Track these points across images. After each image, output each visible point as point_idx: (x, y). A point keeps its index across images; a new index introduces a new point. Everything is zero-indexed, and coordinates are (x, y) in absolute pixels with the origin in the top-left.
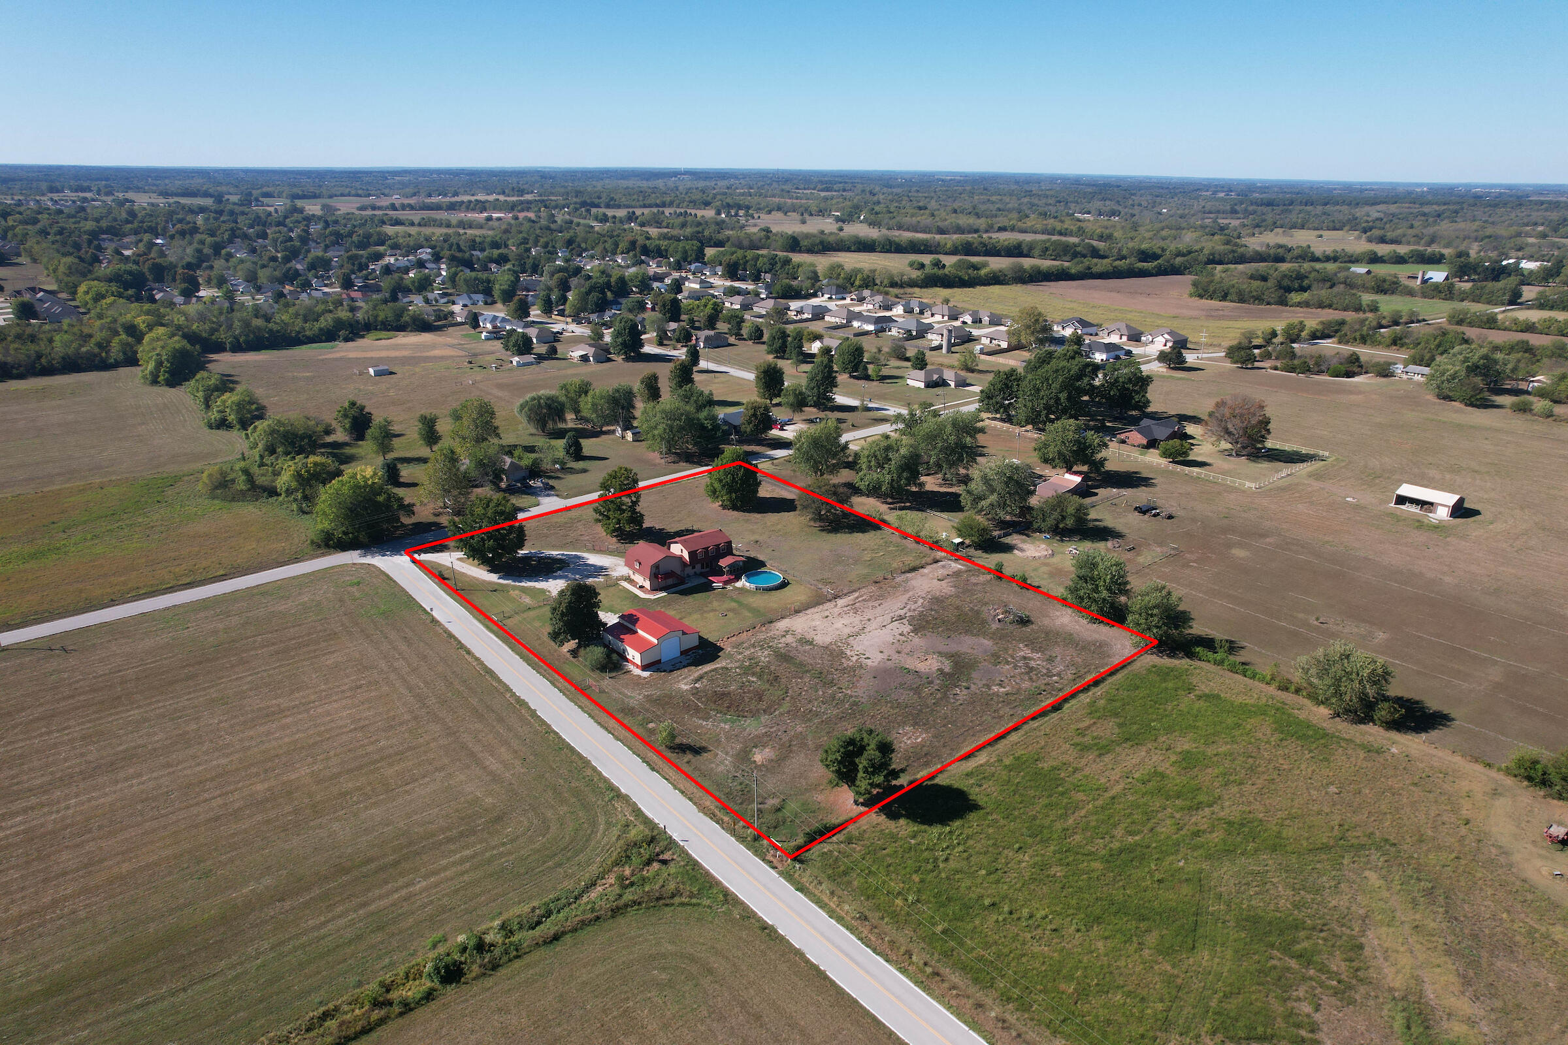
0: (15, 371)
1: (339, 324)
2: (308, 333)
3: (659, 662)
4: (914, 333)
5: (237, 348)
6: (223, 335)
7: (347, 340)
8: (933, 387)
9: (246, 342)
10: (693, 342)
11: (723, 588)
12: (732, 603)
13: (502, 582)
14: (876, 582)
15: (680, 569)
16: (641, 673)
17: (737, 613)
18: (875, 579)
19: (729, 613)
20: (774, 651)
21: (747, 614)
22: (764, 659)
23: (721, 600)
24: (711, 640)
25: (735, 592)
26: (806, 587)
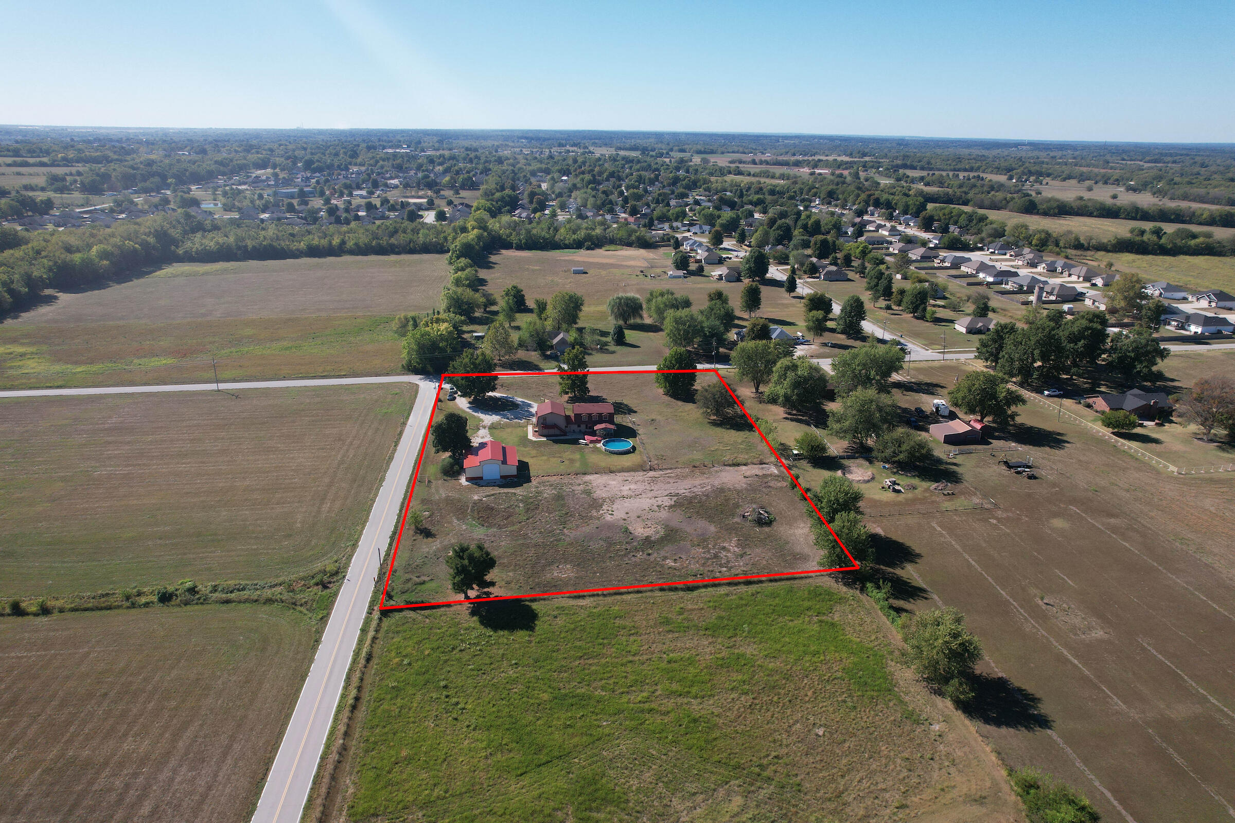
0: (397, 250)
1: (588, 238)
2: (567, 242)
3: (481, 478)
4: (1025, 288)
5: (520, 247)
6: (514, 239)
7: (588, 249)
8: (974, 333)
9: (526, 244)
10: (817, 275)
11: (587, 444)
12: (577, 456)
13: (467, 410)
14: (694, 467)
15: (563, 424)
16: (464, 482)
17: (572, 463)
18: (696, 465)
19: (567, 462)
20: (559, 492)
21: (577, 465)
22: (546, 495)
23: (574, 452)
24: (533, 474)
25: (591, 449)
26: (642, 458)
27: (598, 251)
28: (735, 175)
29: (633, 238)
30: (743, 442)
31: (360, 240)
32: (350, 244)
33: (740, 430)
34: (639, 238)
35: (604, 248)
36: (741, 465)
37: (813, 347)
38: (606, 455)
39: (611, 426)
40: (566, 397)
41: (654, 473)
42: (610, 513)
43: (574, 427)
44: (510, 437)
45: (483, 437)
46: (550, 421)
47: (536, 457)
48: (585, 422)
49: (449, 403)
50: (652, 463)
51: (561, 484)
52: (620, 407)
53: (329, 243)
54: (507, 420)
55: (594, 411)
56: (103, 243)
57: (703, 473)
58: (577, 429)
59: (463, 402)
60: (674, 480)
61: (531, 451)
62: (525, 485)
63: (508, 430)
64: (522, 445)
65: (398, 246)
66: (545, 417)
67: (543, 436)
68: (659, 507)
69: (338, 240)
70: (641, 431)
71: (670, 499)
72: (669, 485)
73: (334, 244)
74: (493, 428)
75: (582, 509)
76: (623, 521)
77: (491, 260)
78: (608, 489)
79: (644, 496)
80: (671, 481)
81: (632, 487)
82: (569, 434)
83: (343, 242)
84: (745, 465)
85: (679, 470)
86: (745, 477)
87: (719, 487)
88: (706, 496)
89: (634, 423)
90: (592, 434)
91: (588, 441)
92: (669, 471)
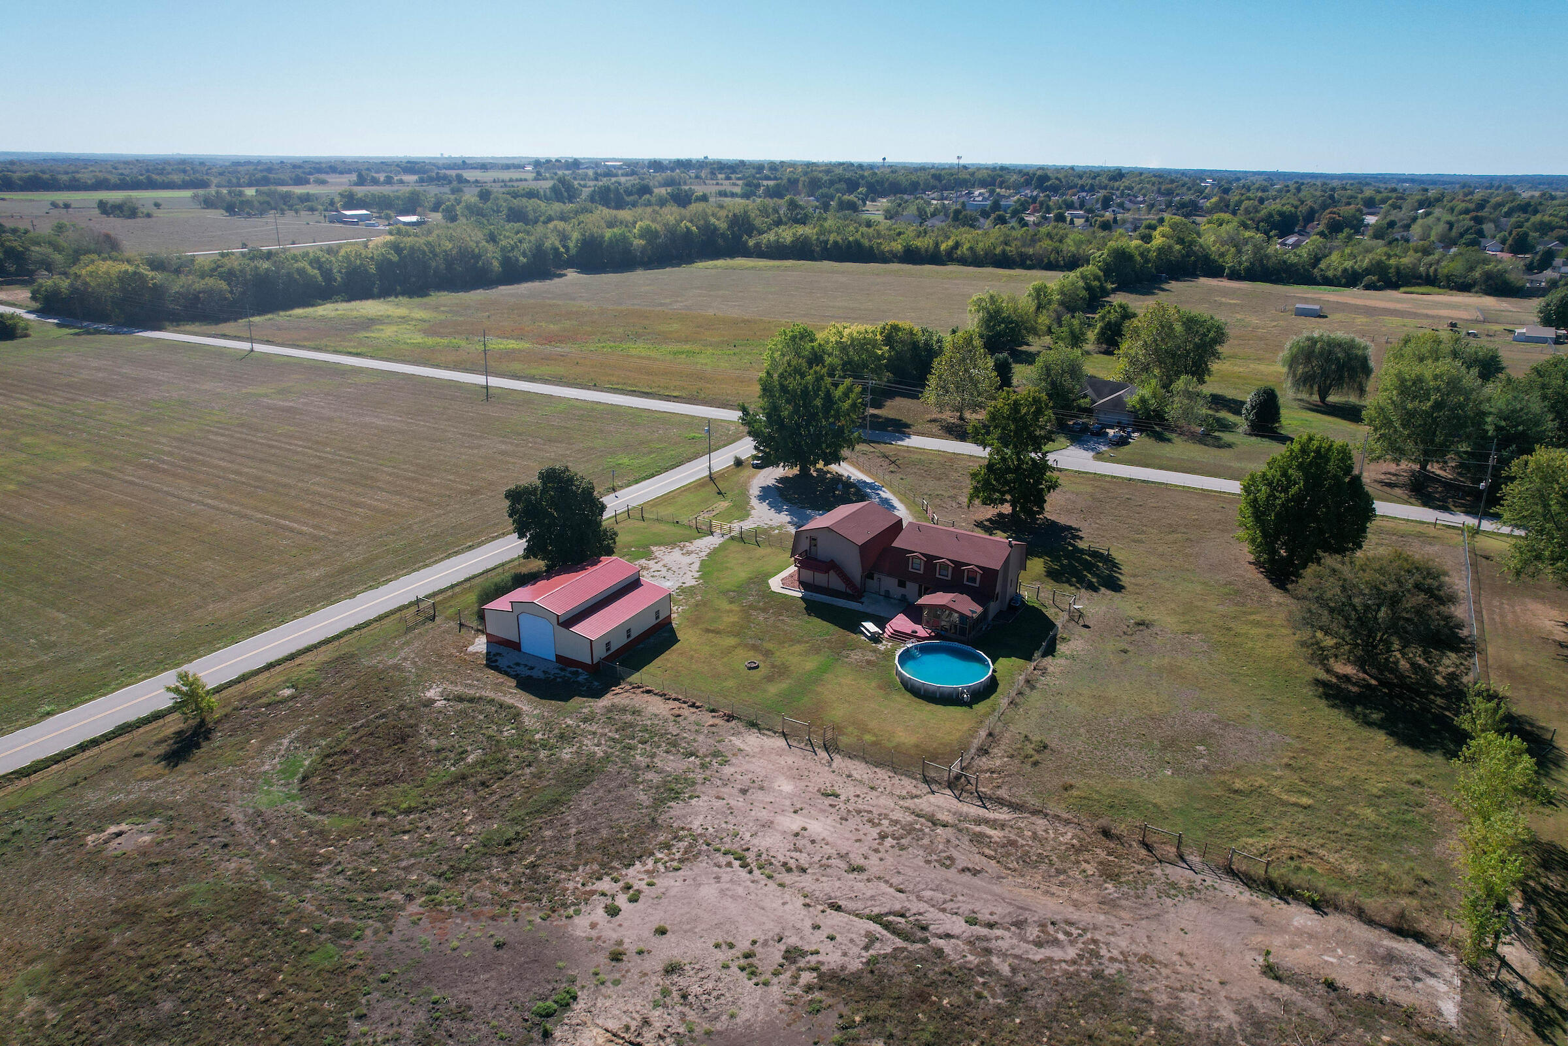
1: (1378, 269)
3: (516, 646)
5: (1235, 276)
6: (1229, 262)
7: (1369, 287)
9: (1247, 270)
11: (875, 638)
12: (811, 664)
13: (755, 491)
14: (1106, 833)
15: (854, 567)
16: (480, 645)
17: (770, 679)
18: (1120, 828)
19: (764, 670)
20: (607, 757)
21: (773, 689)
22: (567, 754)
23: (817, 651)
24: (635, 678)
25: (870, 656)
26: (973, 732)
30: (1387, 793)
31: (981, 245)
32: (964, 249)
33: (1414, 744)
34: (1488, 276)
35: (1402, 289)
36: (1299, 898)
38: (886, 686)
39: (967, 606)
40: (990, 512)
41: (943, 803)
42: (622, 901)
43: (889, 583)
44: (739, 571)
45: (689, 553)
46: (824, 550)
47: (717, 632)
48: (915, 578)
49: (748, 472)
50: (984, 763)
51: (653, 735)
52: (1089, 567)
53: (937, 245)
54: (792, 530)
55: (947, 552)
56: (654, 221)
57: (1109, 873)
58: (897, 591)
59: (771, 475)
60: (978, 861)
61: (729, 614)
62: (576, 701)
63: (760, 552)
64: (737, 594)
65: (1030, 257)
66: (813, 537)
67: (803, 584)
68: (792, 955)
69: (951, 243)
70: (1073, 646)
71: (872, 940)
72: (938, 874)
73: (943, 247)
74: (741, 538)
75: (571, 845)
76: (602, 959)
77: (1166, 286)
78: (738, 802)
79: (806, 881)
80: (962, 861)
81: (819, 827)
82: (857, 594)
83: (957, 245)
84: (1316, 906)
85: (1041, 823)
86: (1271, 971)
87: (1111, 970)
88: (1016, 994)
89: (1077, 617)
90: (915, 614)
91: (889, 630)
92: (1003, 815)
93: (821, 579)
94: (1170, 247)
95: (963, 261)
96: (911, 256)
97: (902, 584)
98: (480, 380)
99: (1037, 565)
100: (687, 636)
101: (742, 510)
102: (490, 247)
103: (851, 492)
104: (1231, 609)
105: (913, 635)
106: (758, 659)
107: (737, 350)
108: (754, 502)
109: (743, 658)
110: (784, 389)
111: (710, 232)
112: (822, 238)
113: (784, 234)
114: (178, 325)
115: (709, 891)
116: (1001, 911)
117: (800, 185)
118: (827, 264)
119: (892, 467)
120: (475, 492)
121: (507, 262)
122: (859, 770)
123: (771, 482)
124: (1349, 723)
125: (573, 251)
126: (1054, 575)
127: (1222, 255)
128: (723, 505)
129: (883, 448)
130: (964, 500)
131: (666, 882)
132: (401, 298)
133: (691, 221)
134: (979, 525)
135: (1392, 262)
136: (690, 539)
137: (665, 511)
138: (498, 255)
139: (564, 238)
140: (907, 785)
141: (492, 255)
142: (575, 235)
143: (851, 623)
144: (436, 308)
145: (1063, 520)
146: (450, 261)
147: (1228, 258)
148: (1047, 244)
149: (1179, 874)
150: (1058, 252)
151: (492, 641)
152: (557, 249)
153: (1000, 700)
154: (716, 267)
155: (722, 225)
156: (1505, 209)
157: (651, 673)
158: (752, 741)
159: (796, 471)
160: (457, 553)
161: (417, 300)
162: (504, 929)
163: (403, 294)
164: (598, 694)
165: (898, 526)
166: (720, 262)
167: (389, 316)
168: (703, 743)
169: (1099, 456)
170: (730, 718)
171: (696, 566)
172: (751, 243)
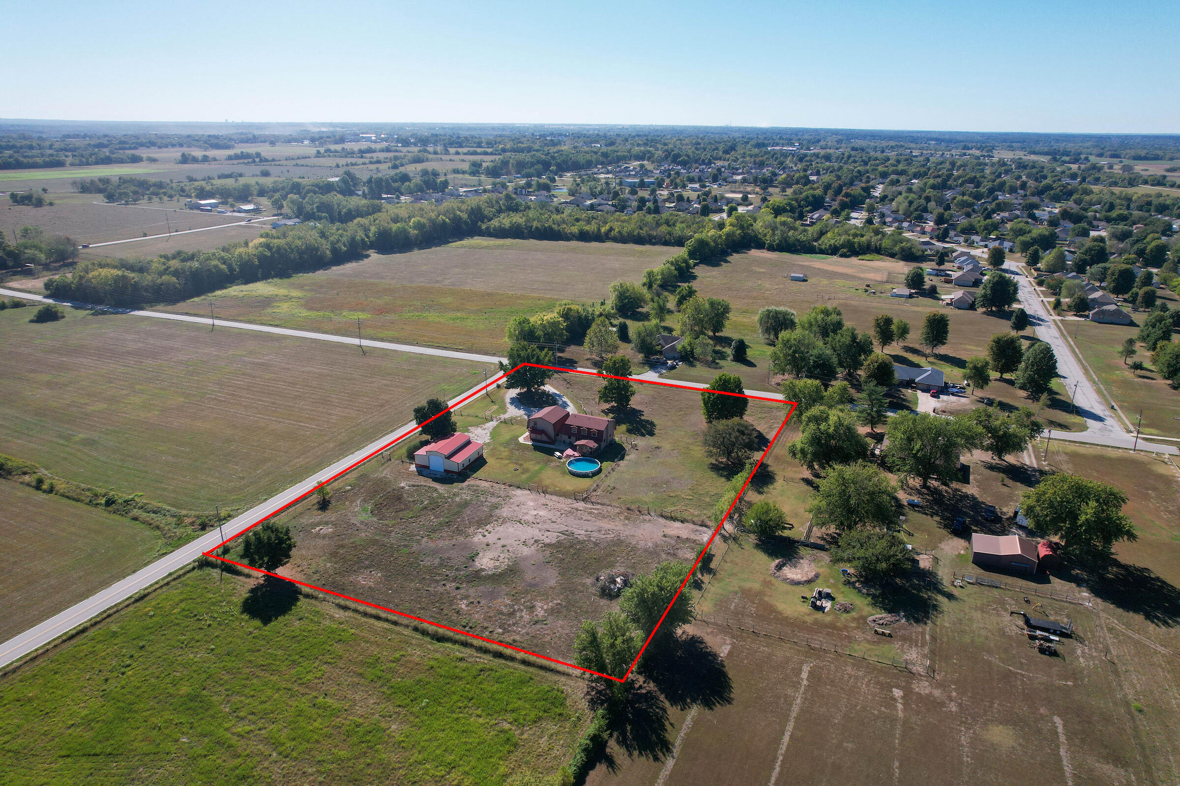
0: (654, 241)
1: (847, 244)
2: (823, 247)
3: (428, 468)
5: (771, 249)
7: (842, 256)
9: (778, 245)
10: (1086, 313)
11: (560, 458)
12: (537, 467)
13: (508, 400)
14: (628, 509)
15: (552, 432)
16: (413, 468)
17: (523, 473)
18: (633, 507)
19: (520, 470)
20: (471, 500)
21: (524, 476)
22: (457, 499)
23: (539, 463)
24: (475, 475)
25: (558, 464)
26: (592, 485)
27: (854, 260)
28: (1152, 185)
29: (897, 249)
32: (615, 232)
35: (860, 257)
36: (678, 521)
37: (963, 400)
38: (564, 473)
39: (592, 444)
40: (607, 406)
41: (581, 505)
42: (486, 533)
43: (565, 437)
44: (506, 434)
45: (485, 429)
46: (540, 426)
47: (501, 459)
48: (574, 435)
49: (503, 390)
50: (595, 493)
51: (484, 492)
52: (644, 427)
53: (599, 230)
54: (526, 417)
55: (585, 425)
56: (422, 216)
57: (627, 518)
58: (568, 440)
59: (514, 392)
60: (589, 518)
61: (505, 453)
62: (455, 484)
63: (514, 427)
64: (506, 444)
65: (655, 238)
66: (535, 421)
67: (532, 439)
68: (536, 541)
69: (607, 227)
70: (631, 457)
71: (558, 537)
72: (578, 522)
73: (603, 230)
74: (505, 422)
75: (467, 522)
76: (484, 546)
77: (729, 259)
78: (517, 508)
79: (539, 526)
80: (585, 518)
81: (542, 513)
82: (553, 442)
83: (611, 229)
84: (682, 522)
85: (610, 508)
86: (665, 536)
87: (622, 538)
88: (596, 544)
89: (635, 447)
90: (574, 448)
91: (565, 454)
92: (599, 507)
93: (539, 437)
94: (733, 232)
95: (615, 240)
96: (583, 237)
97: (569, 437)
98: (356, 341)
99: (623, 427)
100: (490, 461)
101: (504, 409)
102: (323, 241)
103: (551, 400)
104: (691, 441)
105: (573, 455)
106: (518, 467)
107: (486, 316)
108: (508, 405)
109: (512, 467)
110: (519, 356)
111: (457, 221)
112: (529, 224)
113: (504, 221)
114: (152, 306)
115: (511, 530)
116: (594, 528)
117: (510, 165)
118: (533, 242)
119: (568, 386)
120: (382, 406)
121: (334, 250)
122: (554, 498)
123: (515, 395)
124: (715, 476)
125: (373, 239)
126: (629, 431)
127: (765, 235)
128: (495, 407)
129: (565, 375)
130: (597, 400)
131: (497, 529)
132: (275, 279)
133: (445, 215)
134: (603, 411)
135: (856, 240)
136: (484, 423)
137: (471, 411)
138: (329, 246)
139: (366, 230)
140: (570, 501)
141: (326, 247)
142: (373, 229)
143: (551, 453)
144: (301, 287)
145: (638, 408)
146: (301, 253)
147: (768, 237)
148: (664, 229)
149: (647, 517)
150: (670, 234)
151: (417, 466)
152: (363, 240)
153: (602, 475)
154: (463, 247)
155: (464, 216)
156: (960, 182)
157: (480, 473)
158: (519, 492)
159: (525, 390)
160: (387, 434)
161: (286, 281)
162: (454, 542)
163: (276, 276)
164: (463, 481)
165: (568, 415)
166: (466, 242)
167: (277, 295)
168: (502, 493)
169: (661, 376)
170: (510, 486)
171: (489, 434)
172: (484, 227)
